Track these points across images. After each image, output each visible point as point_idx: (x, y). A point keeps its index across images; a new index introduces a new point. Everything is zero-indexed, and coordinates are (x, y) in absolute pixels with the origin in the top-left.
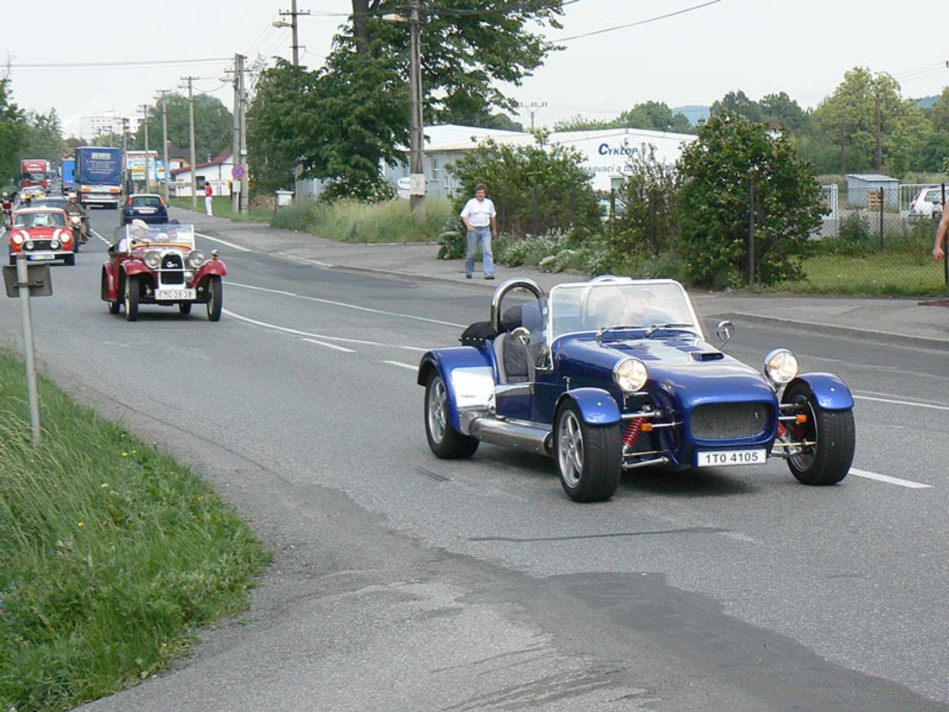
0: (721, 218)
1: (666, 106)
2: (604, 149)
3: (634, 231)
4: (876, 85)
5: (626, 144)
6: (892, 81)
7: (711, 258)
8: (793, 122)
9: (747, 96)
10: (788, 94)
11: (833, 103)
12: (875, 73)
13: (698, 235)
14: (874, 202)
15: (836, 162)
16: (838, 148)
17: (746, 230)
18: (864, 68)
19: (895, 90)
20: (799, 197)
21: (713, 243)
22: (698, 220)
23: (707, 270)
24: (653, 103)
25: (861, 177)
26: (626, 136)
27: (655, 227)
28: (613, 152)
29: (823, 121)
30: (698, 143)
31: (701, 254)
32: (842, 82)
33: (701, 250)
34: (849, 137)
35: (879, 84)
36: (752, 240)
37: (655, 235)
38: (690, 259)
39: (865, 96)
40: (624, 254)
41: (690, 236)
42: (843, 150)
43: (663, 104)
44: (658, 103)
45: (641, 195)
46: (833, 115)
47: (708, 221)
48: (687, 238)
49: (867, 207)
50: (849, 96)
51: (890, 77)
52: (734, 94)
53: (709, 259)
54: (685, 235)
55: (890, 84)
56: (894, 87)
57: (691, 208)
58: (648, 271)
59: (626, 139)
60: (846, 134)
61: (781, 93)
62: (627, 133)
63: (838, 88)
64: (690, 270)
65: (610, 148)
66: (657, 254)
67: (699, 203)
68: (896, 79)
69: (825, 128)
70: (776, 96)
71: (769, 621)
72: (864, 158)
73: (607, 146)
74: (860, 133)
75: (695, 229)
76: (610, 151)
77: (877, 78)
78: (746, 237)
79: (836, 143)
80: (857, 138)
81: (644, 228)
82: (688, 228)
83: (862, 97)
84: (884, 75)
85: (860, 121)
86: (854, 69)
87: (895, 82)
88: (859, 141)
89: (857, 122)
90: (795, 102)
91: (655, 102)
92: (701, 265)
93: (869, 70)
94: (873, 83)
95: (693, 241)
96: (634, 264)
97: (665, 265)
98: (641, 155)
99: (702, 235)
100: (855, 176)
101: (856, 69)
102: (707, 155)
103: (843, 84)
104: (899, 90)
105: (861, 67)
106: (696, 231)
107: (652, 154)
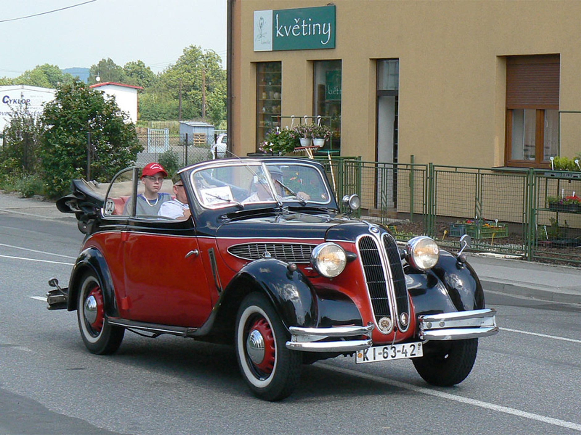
0: (69, 154)
1: (58, 67)
2: (6, 99)
3: (13, 160)
4: (205, 58)
5: (22, 96)
6: (216, 56)
7: (62, 180)
8: (147, 82)
9: (114, 62)
10: (144, 62)
11: (175, 69)
12: (205, 50)
13: (53, 164)
14: (198, 141)
15: (175, 112)
16: (176, 101)
17: (85, 161)
18: (197, 47)
19: (218, 62)
20: (121, 140)
21: (63, 170)
22: (54, 154)
23: (59, 187)
24: (49, 66)
25: (188, 123)
26: (22, 90)
27: (27, 157)
28: (12, 102)
29: (168, 82)
30: (55, 102)
31: (55, 177)
32: (181, 55)
33: (55, 175)
34: (186, 94)
35: (207, 57)
36: (89, 169)
37: (27, 163)
38: (48, 181)
39: (197, 66)
40: (6, 175)
41: (48, 165)
42: (180, 102)
43: (56, 66)
44: (52, 66)
45: (18, 136)
46: (175, 78)
47: (61, 155)
48: (45, 166)
49: (193, 145)
50: (186, 66)
51: (215, 53)
52: (105, 60)
53: (61, 181)
54: (45, 165)
55: (215, 58)
56: (217, 61)
57: (49, 145)
58: (20, 188)
59: (22, 93)
60: (183, 92)
61: (139, 61)
62: (23, 88)
63: (179, 59)
64: (48, 188)
65: (11, 98)
66: (27, 175)
67: (55, 143)
68: (219, 55)
69: (169, 86)
70: (135, 63)
71: (26, 391)
72: (194, 109)
73: (8, 97)
74: (193, 91)
75: (51, 160)
76: (11, 101)
77: (206, 54)
78: (85, 167)
79: (176, 98)
80: (191, 95)
81: (19, 158)
82: (46, 159)
83: (195, 66)
84: (210, 51)
85: (194, 83)
86: (190, 47)
87: (218, 57)
88: (192, 98)
89: (191, 84)
90: (149, 68)
91: (50, 65)
92: (54, 185)
93: (200, 48)
94: (203, 57)
95: (50, 168)
96: (12, 183)
97: (31, 183)
98: (19, 109)
99: (56, 164)
100: (185, 122)
101: (192, 47)
102: (61, 111)
103: (183, 56)
104: (221, 62)
105: (195, 46)
106: (52, 162)
107: (26, 108)
